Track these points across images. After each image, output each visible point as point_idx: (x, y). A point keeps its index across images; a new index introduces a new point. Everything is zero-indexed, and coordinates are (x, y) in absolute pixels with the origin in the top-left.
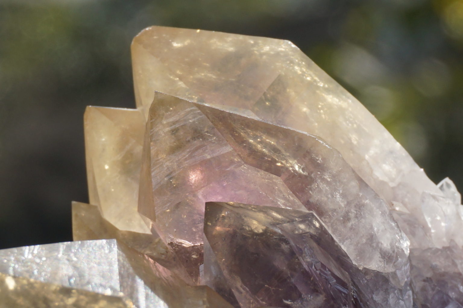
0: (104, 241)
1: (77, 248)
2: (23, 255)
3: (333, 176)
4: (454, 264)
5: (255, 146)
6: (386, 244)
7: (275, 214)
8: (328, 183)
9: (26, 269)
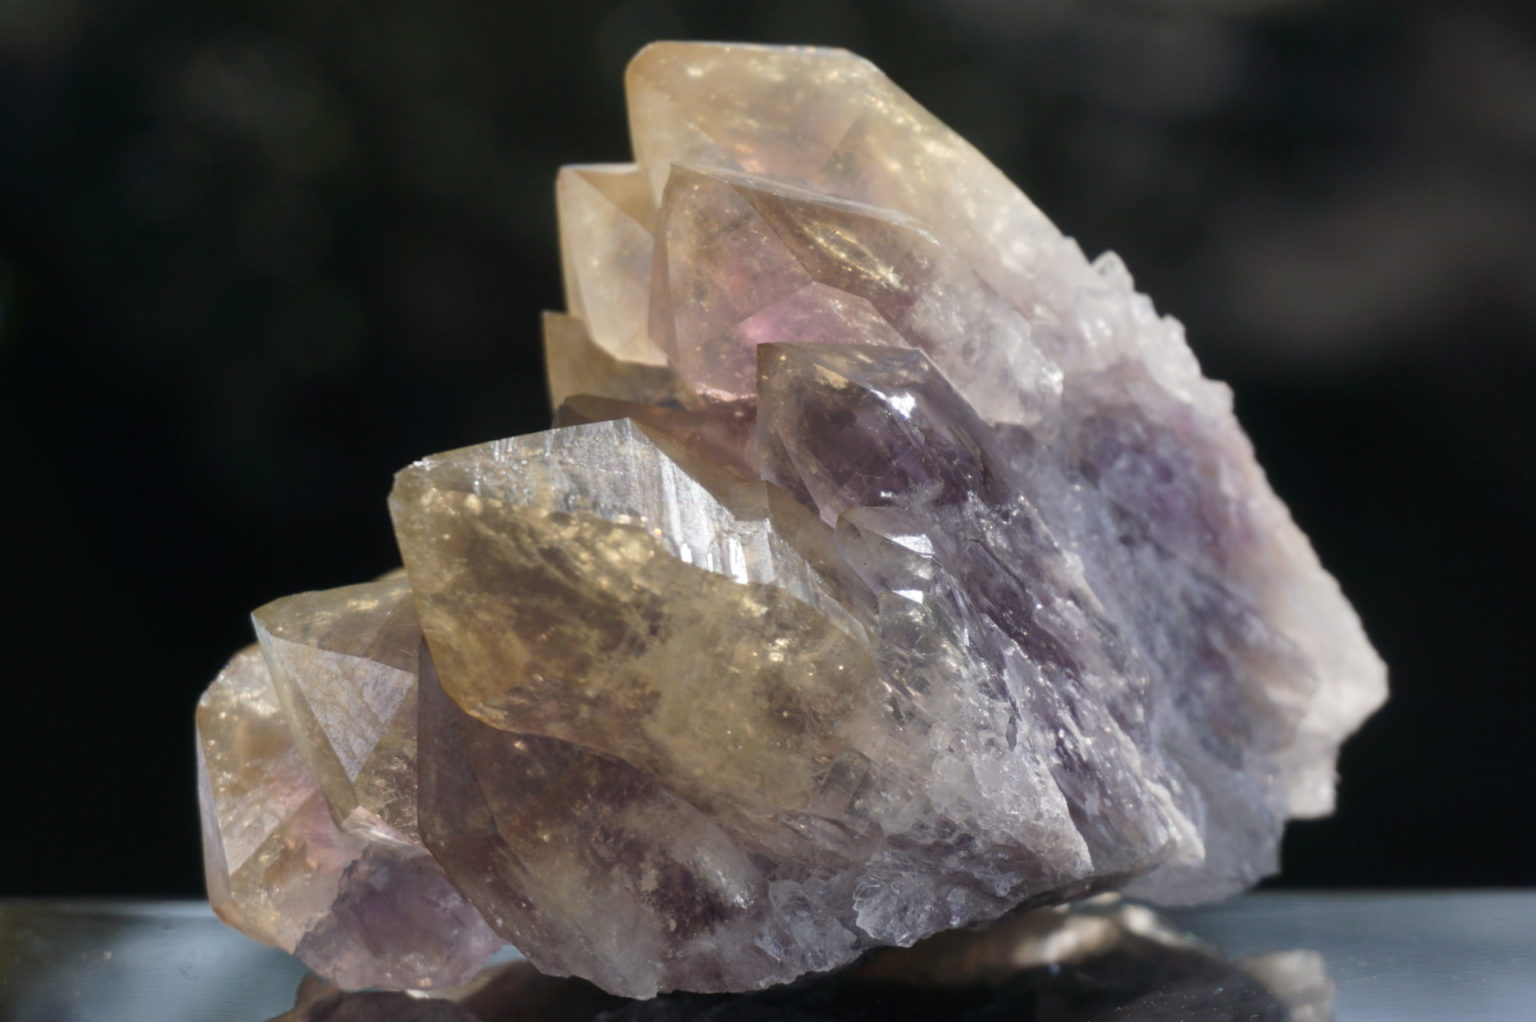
0: (611, 423)
1: (571, 439)
2: (491, 456)
3: (947, 288)
4: (1126, 392)
5: (827, 249)
6: (1026, 382)
7: (861, 357)
8: (939, 299)
9: (498, 483)
